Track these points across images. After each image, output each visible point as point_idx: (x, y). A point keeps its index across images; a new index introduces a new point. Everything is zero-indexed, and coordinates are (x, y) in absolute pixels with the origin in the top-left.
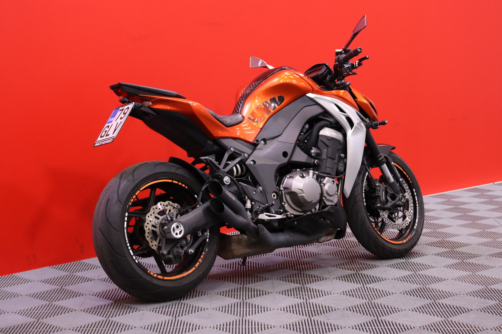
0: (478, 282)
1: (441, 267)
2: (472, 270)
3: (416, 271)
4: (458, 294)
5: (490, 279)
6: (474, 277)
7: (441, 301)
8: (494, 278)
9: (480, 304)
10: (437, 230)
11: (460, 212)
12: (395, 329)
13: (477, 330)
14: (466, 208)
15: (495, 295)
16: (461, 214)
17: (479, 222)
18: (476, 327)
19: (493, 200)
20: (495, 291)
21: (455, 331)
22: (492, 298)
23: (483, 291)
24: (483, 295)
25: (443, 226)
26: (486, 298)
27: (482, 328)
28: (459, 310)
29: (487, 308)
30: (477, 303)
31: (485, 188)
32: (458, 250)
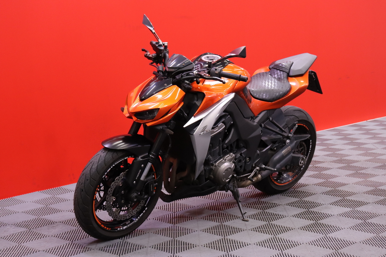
0: (370, 185)
1: (344, 176)
2: (364, 177)
3: (327, 179)
4: (358, 193)
5: (377, 183)
6: (366, 182)
7: (348, 198)
8: (380, 182)
9: (374, 199)
10: (336, 153)
11: (348, 140)
12: (321, 216)
13: (375, 216)
14: (352, 137)
15: (383, 193)
16: (349, 142)
17: (362, 146)
18: (374, 213)
19: (369, 132)
20: (382, 191)
21: (361, 217)
22: (381, 195)
23: (374, 191)
24: (375, 193)
25: (339, 150)
26: (377, 195)
27: (378, 214)
28: (361, 204)
29: (379, 201)
30: (372, 198)
31: (362, 124)
32: (352, 165)
